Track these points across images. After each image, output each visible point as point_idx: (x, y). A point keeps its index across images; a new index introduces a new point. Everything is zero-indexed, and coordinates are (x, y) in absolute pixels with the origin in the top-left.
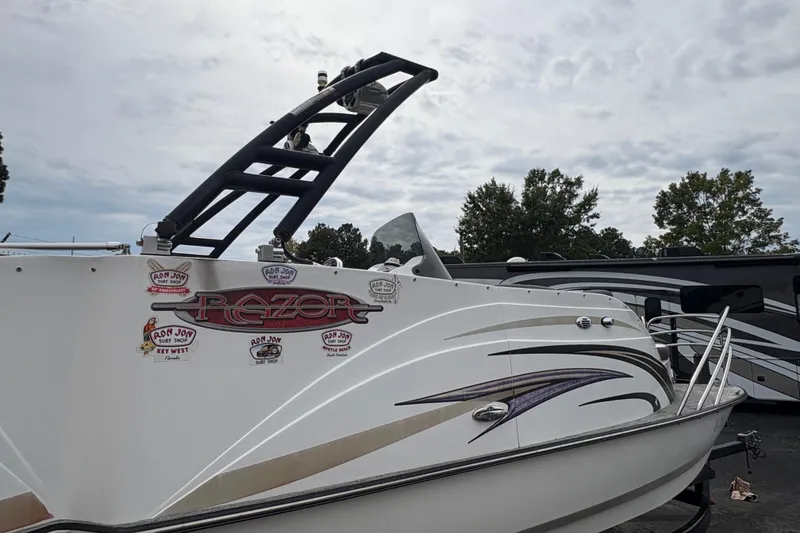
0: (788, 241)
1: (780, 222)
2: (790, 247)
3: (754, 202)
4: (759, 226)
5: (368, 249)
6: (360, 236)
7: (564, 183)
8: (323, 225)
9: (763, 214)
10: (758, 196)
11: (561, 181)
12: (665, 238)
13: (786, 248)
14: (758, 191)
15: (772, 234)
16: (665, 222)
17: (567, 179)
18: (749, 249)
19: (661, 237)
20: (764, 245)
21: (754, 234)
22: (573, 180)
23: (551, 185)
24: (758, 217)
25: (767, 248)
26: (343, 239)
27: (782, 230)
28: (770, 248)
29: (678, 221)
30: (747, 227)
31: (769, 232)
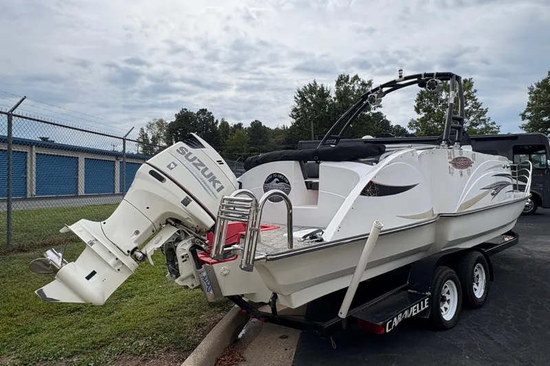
0: (490, 122)
1: (486, 111)
2: (491, 126)
3: (472, 98)
4: (475, 113)
5: (218, 126)
6: (213, 118)
7: (361, 84)
8: (186, 109)
9: (477, 106)
10: (475, 94)
11: (359, 83)
12: (422, 120)
13: (488, 127)
14: (475, 91)
15: (481, 118)
16: (421, 110)
17: (363, 82)
18: (468, 127)
19: (418, 119)
20: (477, 125)
21: (472, 118)
22: (367, 83)
23: (352, 85)
24: (475, 108)
25: (478, 127)
26: (200, 120)
27: (487, 115)
28: (479, 127)
29: (428, 110)
30: (469, 113)
31: (480, 117)
